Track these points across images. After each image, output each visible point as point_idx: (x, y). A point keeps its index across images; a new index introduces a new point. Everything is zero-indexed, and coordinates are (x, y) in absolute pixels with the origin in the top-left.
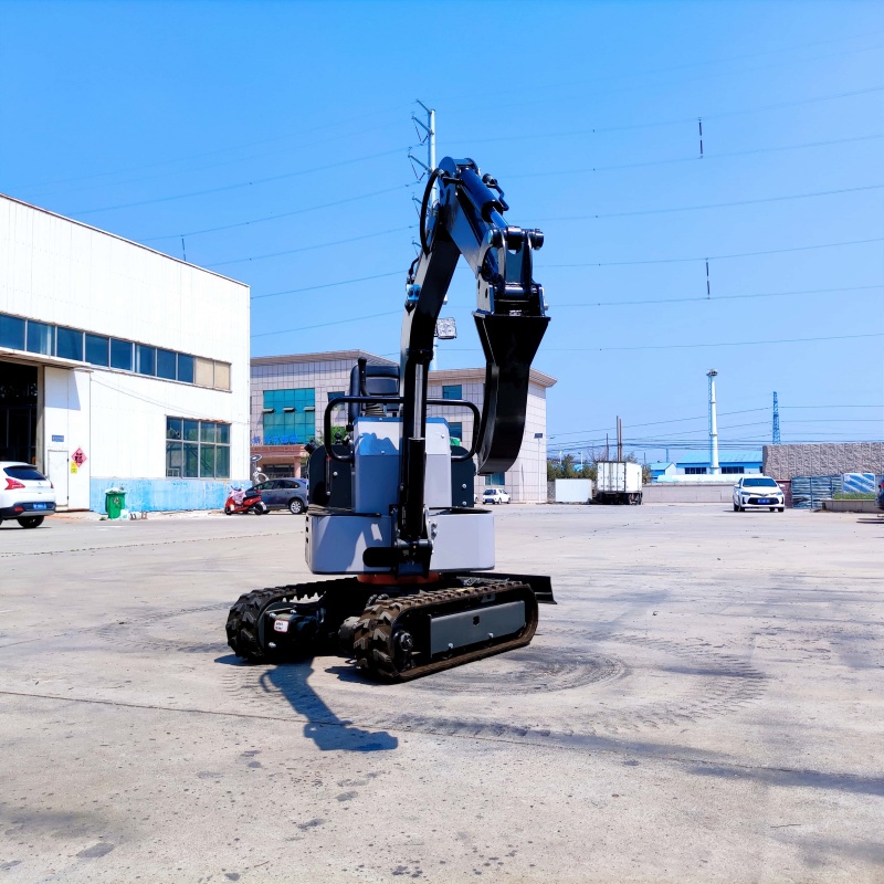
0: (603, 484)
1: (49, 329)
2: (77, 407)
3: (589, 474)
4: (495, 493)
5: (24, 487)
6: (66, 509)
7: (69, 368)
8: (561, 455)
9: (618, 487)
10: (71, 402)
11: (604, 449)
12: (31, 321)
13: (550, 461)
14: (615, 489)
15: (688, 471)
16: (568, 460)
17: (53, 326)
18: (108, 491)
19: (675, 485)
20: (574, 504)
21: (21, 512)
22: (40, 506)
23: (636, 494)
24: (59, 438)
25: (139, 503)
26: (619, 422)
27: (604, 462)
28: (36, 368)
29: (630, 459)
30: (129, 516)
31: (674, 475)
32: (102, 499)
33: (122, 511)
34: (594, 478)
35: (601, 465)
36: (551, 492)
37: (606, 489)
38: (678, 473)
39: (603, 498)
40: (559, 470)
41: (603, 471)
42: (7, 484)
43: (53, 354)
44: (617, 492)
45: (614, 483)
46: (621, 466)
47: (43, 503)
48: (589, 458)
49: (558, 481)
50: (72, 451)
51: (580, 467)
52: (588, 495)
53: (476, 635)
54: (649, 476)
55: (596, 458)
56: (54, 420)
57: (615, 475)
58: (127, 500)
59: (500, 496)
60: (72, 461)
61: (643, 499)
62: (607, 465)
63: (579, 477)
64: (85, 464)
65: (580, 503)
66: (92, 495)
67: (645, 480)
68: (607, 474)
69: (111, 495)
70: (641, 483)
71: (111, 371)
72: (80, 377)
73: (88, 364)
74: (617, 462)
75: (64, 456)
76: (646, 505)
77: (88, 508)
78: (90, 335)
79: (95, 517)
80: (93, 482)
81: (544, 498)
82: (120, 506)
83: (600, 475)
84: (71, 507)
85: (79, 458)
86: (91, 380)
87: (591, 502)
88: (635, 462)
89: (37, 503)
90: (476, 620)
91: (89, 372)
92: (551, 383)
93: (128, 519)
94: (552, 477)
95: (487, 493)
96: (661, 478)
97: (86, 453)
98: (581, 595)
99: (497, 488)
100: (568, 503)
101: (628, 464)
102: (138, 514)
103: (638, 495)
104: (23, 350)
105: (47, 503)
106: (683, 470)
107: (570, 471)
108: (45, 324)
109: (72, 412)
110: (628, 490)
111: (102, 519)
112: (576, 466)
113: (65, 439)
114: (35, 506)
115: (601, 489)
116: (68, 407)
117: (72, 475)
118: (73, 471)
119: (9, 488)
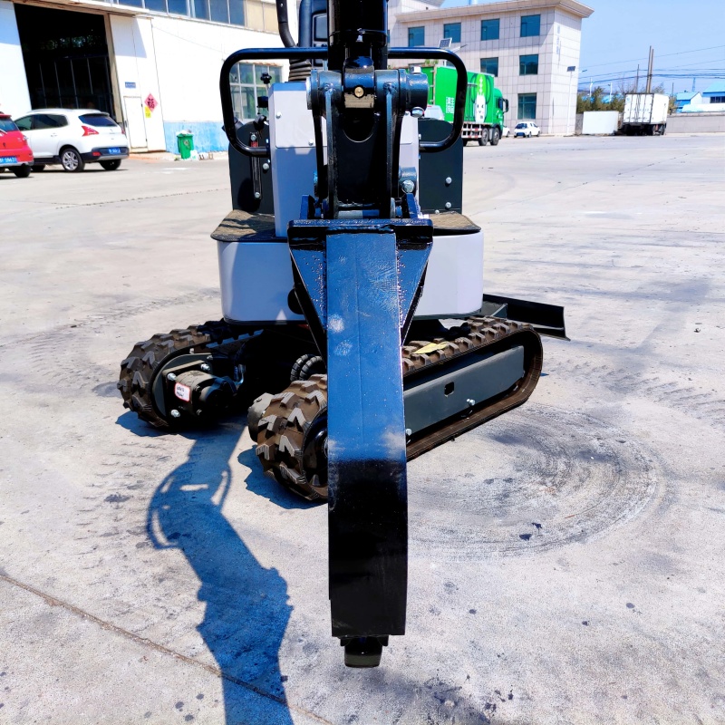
0: (629, 116)
2: (143, 55)
3: (617, 106)
4: (526, 127)
5: (97, 133)
6: (146, 150)
7: (133, 16)
8: (591, 87)
9: (644, 118)
10: (138, 50)
11: (633, 81)
13: (581, 92)
14: (640, 121)
15: (714, 100)
16: (597, 92)
18: (178, 134)
19: (699, 114)
20: (600, 135)
21: (98, 157)
22: (115, 151)
23: (660, 125)
24: (130, 85)
25: (207, 144)
26: (651, 51)
27: (632, 93)
28: (102, 17)
29: (660, 91)
30: (197, 156)
31: (699, 104)
32: (175, 140)
33: (192, 152)
34: (621, 110)
35: (629, 96)
36: (579, 125)
37: (632, 121)
38: (703, 102)
39: (628, 130)
40: (589, 103)
41: (631, 102)
42: (83, 131)
43: (115, 3)
44: (643, 124)
45: (640, 115)
46: (649, 97)
47: (117, 148)
48: (618, 89)
49: (586, 113)
50: (145, 98)
51: (609, 99)
52: (614, 127)
53: (448, 406)
54: (675, 106)
55: (625, 90)
56: (124, 68)
57: (641, 107)
58: (195, 142)
59: (531, 128)
60: (145, 106)
61: (666, 130)
62: (635, 96)
63: (608, 109)
64: (157, 108)
65: (606, 135)
66: (167, 138)
67: (671, 111)
68: (634, 106)
69: (181, 138)
70: (666, 114)
71: (169, 17)
72: (142, 24)
73: (147, 11)
74: (646, 94)
75: (138, 102)
76: (669, 135)
77: (164, 148)
79: (170, 157)
80: (166, 126)
81: (571, 130)
82: (190, 148)
83: (627, 108)
84: (150, 149)
85: (151, 104)
86: (152, 26)
87: (616, 134)
88: (662, 93)
89: (112, 148)
90: (449, 387)
91: (150, 19)
92: (588, 13)
93: (197, 159)
94: (581, 108)
95: (519, 127)
96: (686, 108)
97: (156, 98)
98: (603, 286)
99: (528, 122)
100: (594, 135)
101: (655, 95)
102: (206, 155)
103: (662, 126)
105: (120, 148)
106: (709, 99)
107: (599, 104)
109: (140, 59)
110: (653, 122)
111: (176, 160)
112: (605, 98)
113: (137, 85)
114: (110, 151)
115: (626, 121)
116: (135, 55)
117: (147, 119)
118: (149, 115)
119: (85, 134)
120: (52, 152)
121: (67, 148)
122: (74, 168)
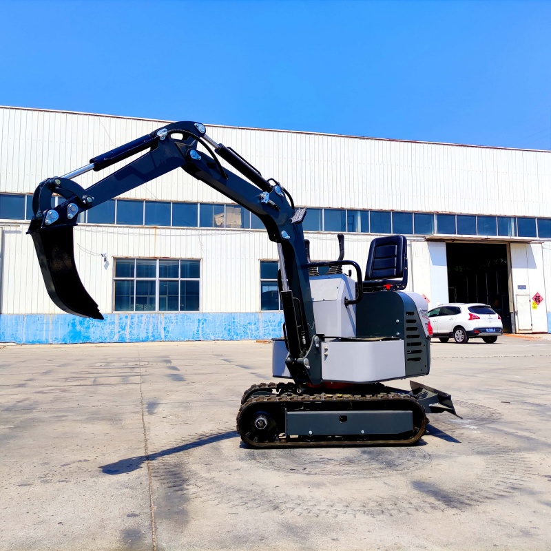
1: (512, 220)
2: (534, 267)
5: (479, 318)
6: (531, 332)
7: (528, 242)
10: (530, 263)
12: (499, 217)
17: (515, 217)
21: (478, 334)
22: (491, 330)
24: (522, 287)
28: (505, 245)
42: (469, 317)
43: (515, 235)
50: (533, 295)
56: (518, 276)
60: (532, 301)
64: (542, 303)
66: (549, 323)
72: (535, 247)
73: (541, 238)
75: (527, 298)
77: (547, 331)
78: (540, 219)
79: (550, 337)
80: (549, 315)
84: (534, 331)
85: (538, 299)
86: (543, 248)
89: (489, 328)
90: (344, 418)
91: (541, 243)
97: (542, 295)
104: (496, 235)
105: (496, 328)
108: (510, 218)
109: (531, 270)
113: (527, 287)
114: (487, 330)
116: (527, 267)
117: (533, 310)
118: (534, 307)
119: (471, 319)
120: (449, 330)
121: (458, 328)
122: (461, 340)
